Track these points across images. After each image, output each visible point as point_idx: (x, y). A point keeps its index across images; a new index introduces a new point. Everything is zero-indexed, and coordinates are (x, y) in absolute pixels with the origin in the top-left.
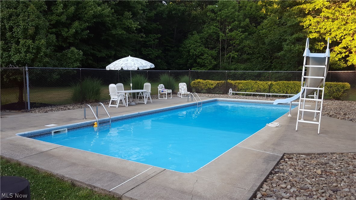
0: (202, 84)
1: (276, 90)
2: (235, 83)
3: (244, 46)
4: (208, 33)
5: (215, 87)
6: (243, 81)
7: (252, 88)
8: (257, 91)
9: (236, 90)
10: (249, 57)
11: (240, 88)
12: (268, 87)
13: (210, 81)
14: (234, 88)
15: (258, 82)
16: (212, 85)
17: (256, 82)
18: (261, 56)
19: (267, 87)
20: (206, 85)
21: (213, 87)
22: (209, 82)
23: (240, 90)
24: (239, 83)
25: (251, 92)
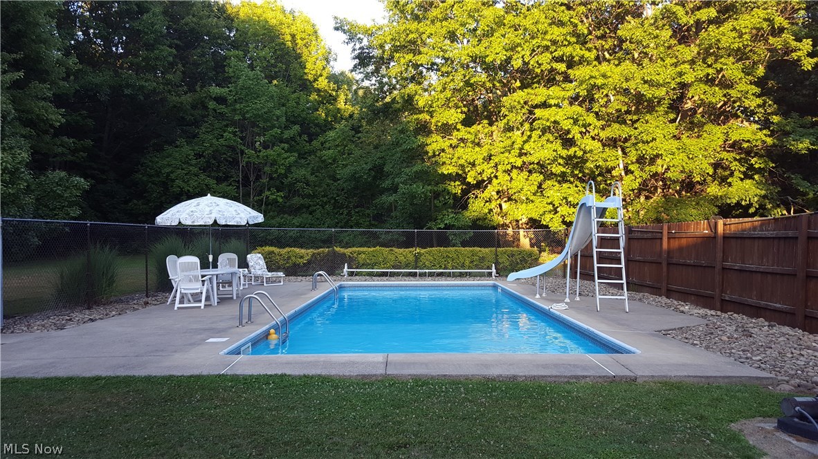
0: (278, 257)
1: (427, 263)
2: (351, 253)
3: (296, 179)
4: (211, 145)
5: (309, 262)
6: (365, 249)
7: (385, 261)
8: (394, 267)
9: (354, 267)
10: (307, 201)
11: (361, 262)
12: (414, 259)
13: (297, 250)
14: (351, 261)
15: (396, 250)
16: (302, 257)
17: (391, 250)
18: (329, 202)
19: (411, 258)
20: (289, 258)
21: (305, 262)
22: (293, 251)
23: (364, 265)
24: (359, 253)
25: (383, 268)
